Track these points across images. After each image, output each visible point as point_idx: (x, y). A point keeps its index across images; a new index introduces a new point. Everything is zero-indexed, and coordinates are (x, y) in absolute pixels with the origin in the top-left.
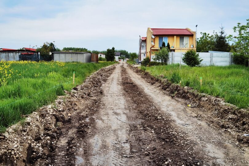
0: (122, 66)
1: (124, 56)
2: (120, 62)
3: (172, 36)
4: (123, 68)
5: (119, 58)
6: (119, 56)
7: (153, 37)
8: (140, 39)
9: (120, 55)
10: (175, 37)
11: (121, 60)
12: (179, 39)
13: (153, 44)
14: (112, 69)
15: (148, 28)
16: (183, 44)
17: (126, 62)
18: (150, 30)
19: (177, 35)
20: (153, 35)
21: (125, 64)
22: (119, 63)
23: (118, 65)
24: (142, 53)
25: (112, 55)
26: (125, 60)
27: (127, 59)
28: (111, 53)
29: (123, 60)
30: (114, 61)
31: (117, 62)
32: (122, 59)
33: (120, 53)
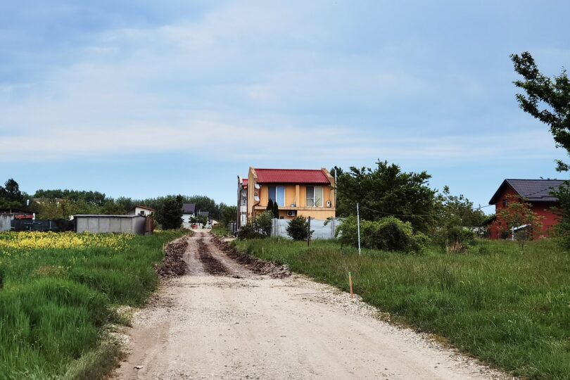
0: (201, 240)
1: (206, 214)
2: (195, 230)
3: (292, 185)
4: (203, 244)
5: (192, 221)
6: (191, 213)
7: (258, 187)
8: (239, 183)
9: (195, 212)
10: (298, 187)
11: (197, 224)
12: (304, 191)
13: (257, 199)
14: (182, 246)
15: (250, 169)
16: (313, 200)
17: (209, 230)
18: (253, 172)
19: (301, 184)
20: (258, 183)
21: (208, 235)
22: (192, 234)
23: (190, 238)
24: (243, 213)
25: (176, 214)
26: (207, 225)
27: (214, 222)
28: (173, 208)
29: (201, 225)
30: (179, 227)
31: (187, 231)
32: (199, 222)
33: (194, 205)
